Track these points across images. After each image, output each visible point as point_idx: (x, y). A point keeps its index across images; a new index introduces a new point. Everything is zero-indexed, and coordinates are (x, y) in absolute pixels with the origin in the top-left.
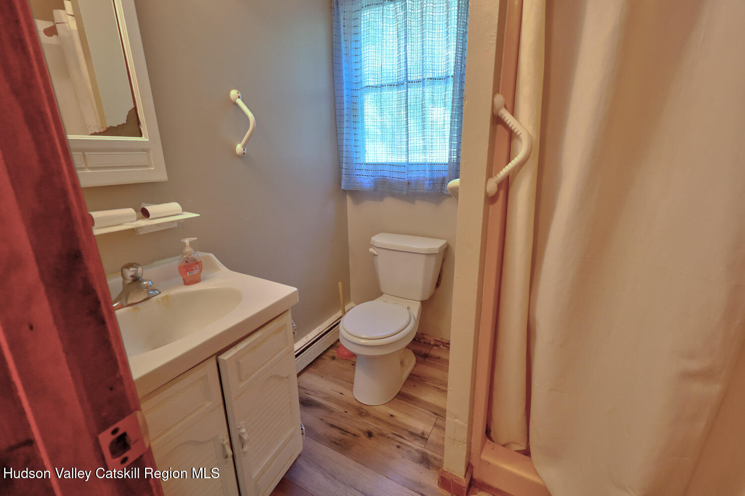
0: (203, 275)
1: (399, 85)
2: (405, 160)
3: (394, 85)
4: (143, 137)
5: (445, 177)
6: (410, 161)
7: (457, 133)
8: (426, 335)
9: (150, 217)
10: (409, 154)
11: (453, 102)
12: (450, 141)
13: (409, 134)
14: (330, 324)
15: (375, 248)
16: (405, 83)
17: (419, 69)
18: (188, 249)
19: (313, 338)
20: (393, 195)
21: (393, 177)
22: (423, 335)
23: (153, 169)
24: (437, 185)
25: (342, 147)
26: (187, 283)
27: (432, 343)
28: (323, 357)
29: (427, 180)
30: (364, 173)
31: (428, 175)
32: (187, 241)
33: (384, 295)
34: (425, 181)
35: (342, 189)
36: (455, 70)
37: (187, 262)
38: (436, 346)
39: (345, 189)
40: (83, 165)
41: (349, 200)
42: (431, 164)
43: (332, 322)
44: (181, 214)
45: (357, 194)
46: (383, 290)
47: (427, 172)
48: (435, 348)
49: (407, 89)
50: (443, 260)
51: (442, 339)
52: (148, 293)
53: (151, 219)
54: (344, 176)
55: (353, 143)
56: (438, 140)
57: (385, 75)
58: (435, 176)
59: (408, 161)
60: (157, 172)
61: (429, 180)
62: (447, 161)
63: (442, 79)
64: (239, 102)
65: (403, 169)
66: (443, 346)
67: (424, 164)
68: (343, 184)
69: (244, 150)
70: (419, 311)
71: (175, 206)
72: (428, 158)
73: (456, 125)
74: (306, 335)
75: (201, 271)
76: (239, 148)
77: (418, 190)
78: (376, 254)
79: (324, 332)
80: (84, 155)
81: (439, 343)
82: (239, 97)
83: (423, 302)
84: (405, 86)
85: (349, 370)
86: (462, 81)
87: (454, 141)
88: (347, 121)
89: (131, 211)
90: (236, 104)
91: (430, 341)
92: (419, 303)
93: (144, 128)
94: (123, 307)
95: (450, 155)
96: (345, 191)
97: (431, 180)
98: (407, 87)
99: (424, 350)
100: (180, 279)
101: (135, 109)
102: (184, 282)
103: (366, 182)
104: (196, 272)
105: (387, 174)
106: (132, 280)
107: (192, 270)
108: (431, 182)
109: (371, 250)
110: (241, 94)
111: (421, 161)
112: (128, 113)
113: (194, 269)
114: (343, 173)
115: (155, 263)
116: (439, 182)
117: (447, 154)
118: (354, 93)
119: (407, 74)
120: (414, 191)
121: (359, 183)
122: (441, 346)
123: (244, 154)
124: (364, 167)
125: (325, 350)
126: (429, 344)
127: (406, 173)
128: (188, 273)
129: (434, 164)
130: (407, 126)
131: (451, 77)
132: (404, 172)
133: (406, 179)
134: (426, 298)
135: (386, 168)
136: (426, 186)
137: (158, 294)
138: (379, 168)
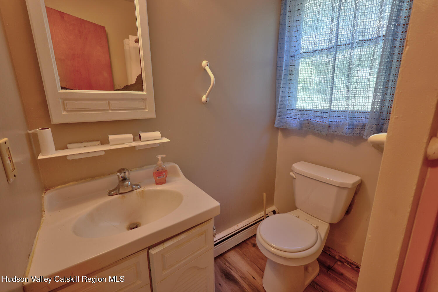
0: (167, 179)
1: (329, 49)
2: (328, 108)
3: (325, 50)
4: (144, 92)
5: (365, 124)
6: (332, 109)
7: (383, 86)
8: (332, 249)
9: (142, 140)
10: (332, 103)
11: (382, 58)
12: (374, 92)
13: (334, 87)
14: (256, 219)
15: (295, 173)
16: (335, 47)
17: (349, 34)
18: (160, 162)
19: (242, 228)
20: (315, 134)
21: (316, 121)
22: (329, 248)
23: (147, 111)
24: (356, 129)
25: (279, 98)
26: (158, 183)
27: (337, 258)
28: (248, 242)
29: (346, 125)
30: (293, 116)
31: (348, 121)
32: (159, 157)
33: (298, 209)
34: (345, 126)
35: (276, 127)
36: (387, 30)
37: (158, 170)
38: (341, 262)
39: (277, 127)
40: (108, 108)
41: (280, 134)
42: (353, 112)
43: (257, 218)
44: (161, 139)
45: (286, 131)
46: (297, 205)
47: (348, 118)
48: (339, 263)
49: (336, 52)
50: (356, 193)
51: (347, 258)
52: (132, 187)
53: (142, 141)
54: (277, 117)
55: (287, 94)
56: (362, 92)
57: (318, 42)
58: (355, 122)
59: (331, 109)
60: (149, 113)
61: (349, 125)
62: (369, 110)
63: (372, 40)
64: (207, 68)
65: (325, 115)
66: (348, 264)
67: (345, 111)
68: (276, 123)
69: (207, 99)
70: (327, 232)
71: (158, 134)
72: (350, 107)
73: (383, 78)
74: (238, 224)
75: (166, 177)
76: (204, 98)
77: (337, 133)
78: (295, 177)
79: (250, 224)
80: (109, 102)
81: (343, 260)
82: (207, 65)
83: (332, 225)
84: (335, 49)
85: (263, 259)
86: (394, 39)
87: (379, 93)
88: (284, 79)
89: (131, 136)
90: (205, 70)
91: (335, 256)
92: (328, 224)
93: (145, 86)
94: (117, 194)
95: (373, 104)
96: (278, 129)
97: (351, 125)
98: (336, 50)
99: (329, 262)
100: (153, 180)
101: (141, 75)
102: (156, 182)
103: (293, 123)
104: (163, 177)
105: (311, 118)
106: (122, 179)
107: (160, 176)
108: (351, 127)
109: (291, 174)
110: (209, 63)
111: (343, 109)
112: (137, 77)
113: (162, 175)
114: (277, 115)
115: (145, 167)
116: (359, 128)
117: (370, 104)
118: (292, 59)
119: (337, 39)
120: (333, 133)
121: (288, 123)
122: (346, 264)
123: (207, 102)
124: (293, 112)
125: (249, 237)
126: (334, 258)
127: (328, 118)
128: (158, 177)
129: (356, 112)
130: (333, 81)
131: (382, 37)
132: (326, 118)
133: (327, 123)
134: (335, 221)
135: (310, 113)
136: (345, 130)
137: (139, 188)
138: (305, 113)
